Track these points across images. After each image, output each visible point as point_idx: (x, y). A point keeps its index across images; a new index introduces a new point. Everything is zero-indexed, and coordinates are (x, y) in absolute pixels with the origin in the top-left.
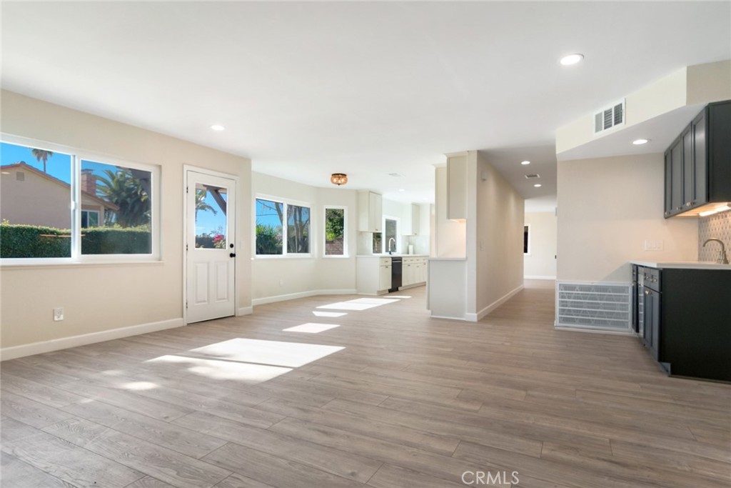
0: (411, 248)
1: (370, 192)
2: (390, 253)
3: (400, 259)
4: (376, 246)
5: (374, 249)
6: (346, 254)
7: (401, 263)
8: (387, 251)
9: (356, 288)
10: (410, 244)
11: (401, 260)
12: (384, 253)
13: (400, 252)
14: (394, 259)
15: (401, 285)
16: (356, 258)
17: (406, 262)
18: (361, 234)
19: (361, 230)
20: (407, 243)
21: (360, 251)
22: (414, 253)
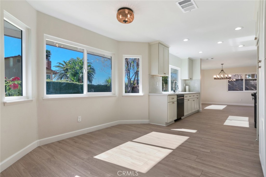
0: (187, 87)
1: (159, 43)
2: (174, 92)
3: (183, 95)
4: (164, 87)
5: (163, 88)
6: (141, 93)
7: (183, 99)
8: (172, 90)
9: (149, 119)
10: (186, 85)
11: (184, 97)
12: (170, 92)
13: (181, 91)
14: (178, 96)
15: (183, 115)
16: (149, 95)
17: (187, 98)
18: (152, 77)
19: (153, 74)
20: (185, 85)
21: (153, 90)
22: (189, 91)
